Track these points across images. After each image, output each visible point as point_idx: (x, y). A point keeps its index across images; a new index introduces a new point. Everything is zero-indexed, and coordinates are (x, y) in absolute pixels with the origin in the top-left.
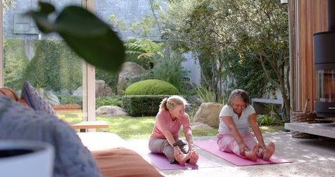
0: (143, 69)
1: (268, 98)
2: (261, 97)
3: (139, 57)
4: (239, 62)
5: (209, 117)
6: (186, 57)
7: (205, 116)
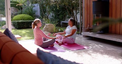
0: (18, 10)
1: (67, 21)
2: (64, 21)
3: (17, 5)
4: (58, 8)
5: (49, 29)
6: (35, 6)
7: (48, 29)
